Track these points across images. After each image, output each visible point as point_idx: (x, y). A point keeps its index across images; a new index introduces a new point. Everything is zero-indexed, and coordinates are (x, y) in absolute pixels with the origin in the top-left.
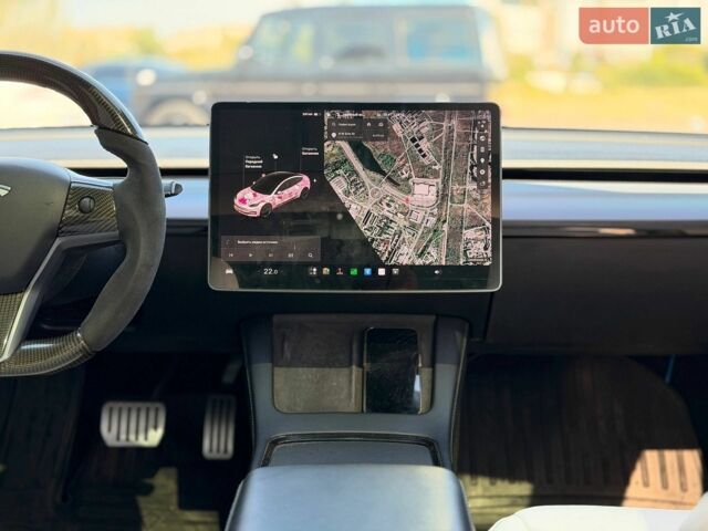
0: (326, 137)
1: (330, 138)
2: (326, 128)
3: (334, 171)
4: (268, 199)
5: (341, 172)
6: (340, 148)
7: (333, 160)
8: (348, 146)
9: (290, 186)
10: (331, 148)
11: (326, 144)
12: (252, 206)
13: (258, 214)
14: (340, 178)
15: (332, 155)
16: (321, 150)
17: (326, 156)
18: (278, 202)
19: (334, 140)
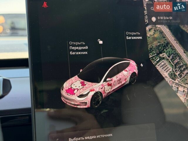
0: (147, 21)
1: (151, 22)
2: (146, 12)
3: (158, 54)
4: (97, 87)
5: (165, 55)
6: (161, 32)
7: (155, 43)
8: (168, 30)
9: (118, 72)
10: (152, 31)
11: (147, 28)
12: (81, 96)
13: (89, 105)
14: (165, 61)
15: (155, 39)
16: (144, 34)
17: (149, 40)
18: (108, 90)
19: (155, 24)
